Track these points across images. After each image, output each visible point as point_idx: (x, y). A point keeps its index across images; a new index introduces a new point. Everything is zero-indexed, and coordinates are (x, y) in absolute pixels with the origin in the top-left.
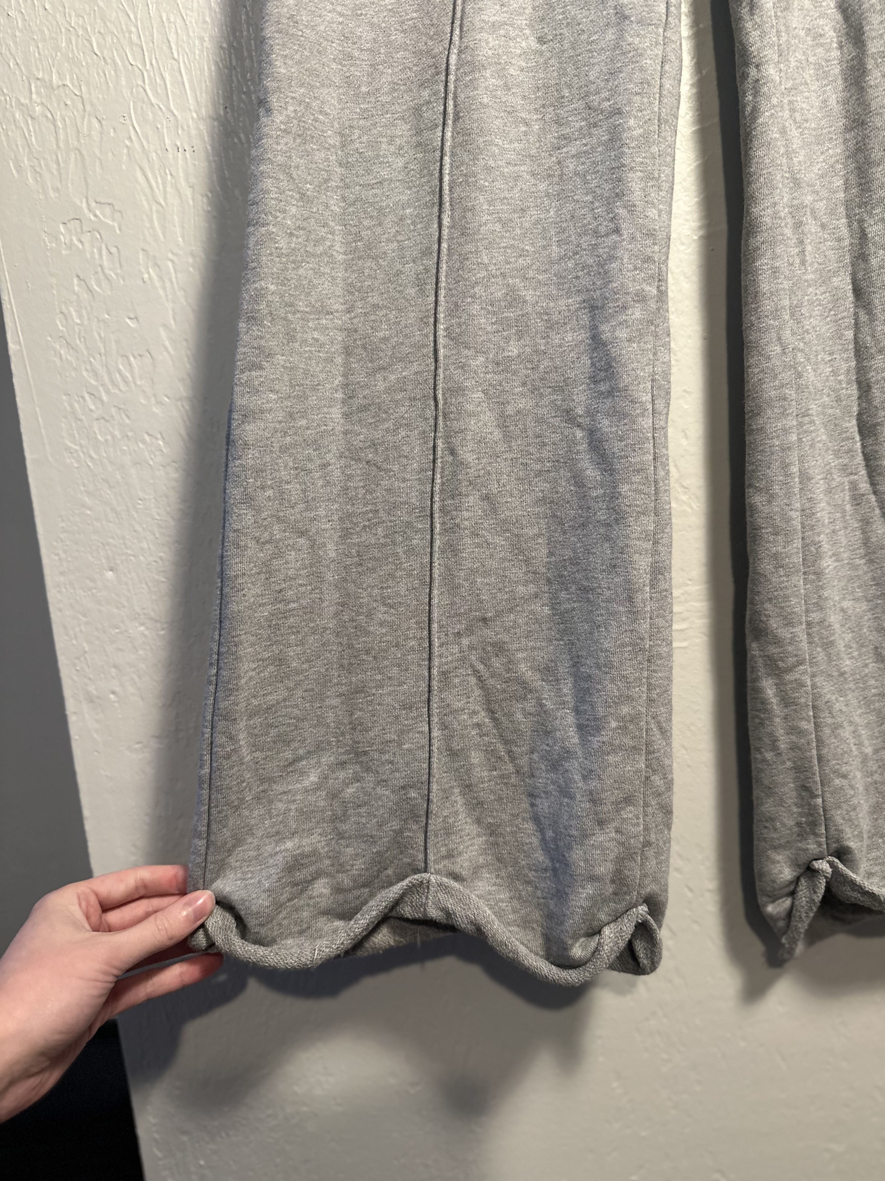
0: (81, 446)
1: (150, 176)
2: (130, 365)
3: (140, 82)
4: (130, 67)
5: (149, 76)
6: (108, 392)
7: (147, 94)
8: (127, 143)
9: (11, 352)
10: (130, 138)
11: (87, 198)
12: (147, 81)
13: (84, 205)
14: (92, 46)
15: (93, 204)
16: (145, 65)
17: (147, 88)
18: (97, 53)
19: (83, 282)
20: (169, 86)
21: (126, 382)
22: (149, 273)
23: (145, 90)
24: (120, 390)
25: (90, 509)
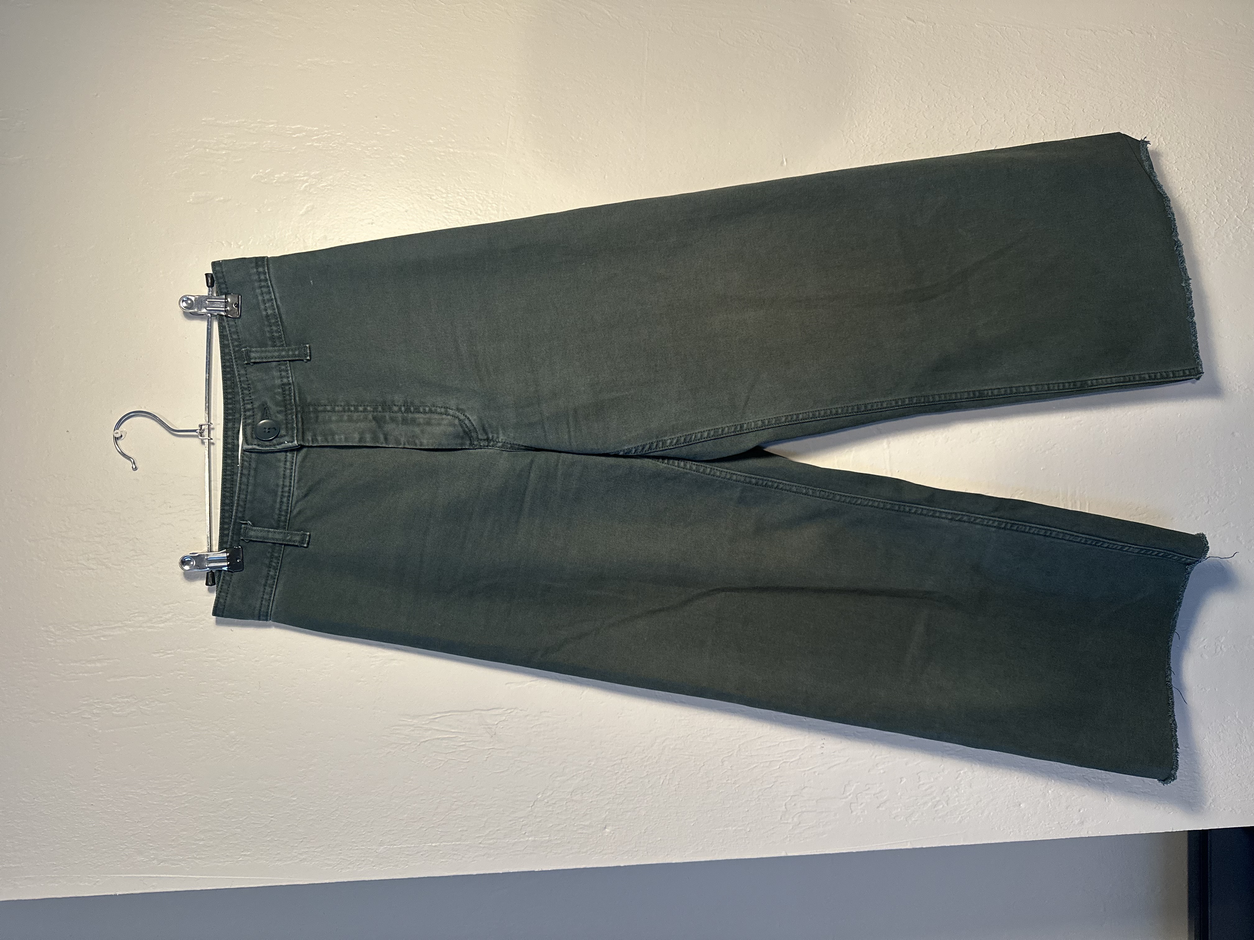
0: (960, 814)
1: (833, 764)
2: (923, 784)
3: (788, 763)
4: (780, 768)
5: (786, 759)
6: (935, 798)
7: (795, 761)
8: (817, 774)
9: (911, 847)
10: (815, 772)
11: (841, 799)
12: (788, 760)
13: (844, 800)
14: (768, 788)
15: (844, 795)
16: (780, 760)
17: (792, 760)
18: (771, 785)
19: (882, 805)
20: (792, 749)
21: (932, 787)
22: (880, 770)
23: (792, 762)
24: (935, 790)
25: (990, 813)
